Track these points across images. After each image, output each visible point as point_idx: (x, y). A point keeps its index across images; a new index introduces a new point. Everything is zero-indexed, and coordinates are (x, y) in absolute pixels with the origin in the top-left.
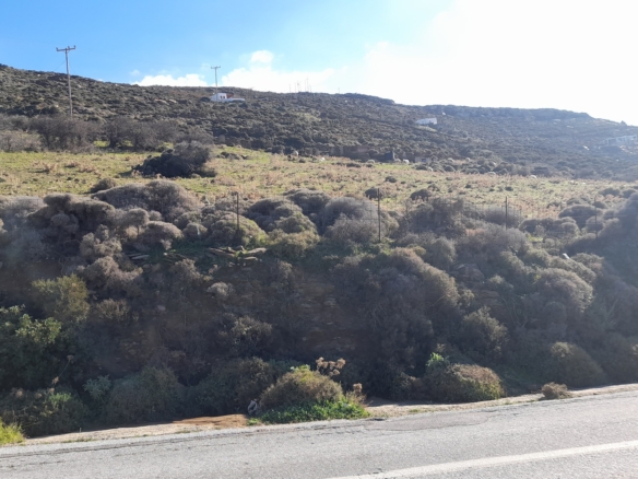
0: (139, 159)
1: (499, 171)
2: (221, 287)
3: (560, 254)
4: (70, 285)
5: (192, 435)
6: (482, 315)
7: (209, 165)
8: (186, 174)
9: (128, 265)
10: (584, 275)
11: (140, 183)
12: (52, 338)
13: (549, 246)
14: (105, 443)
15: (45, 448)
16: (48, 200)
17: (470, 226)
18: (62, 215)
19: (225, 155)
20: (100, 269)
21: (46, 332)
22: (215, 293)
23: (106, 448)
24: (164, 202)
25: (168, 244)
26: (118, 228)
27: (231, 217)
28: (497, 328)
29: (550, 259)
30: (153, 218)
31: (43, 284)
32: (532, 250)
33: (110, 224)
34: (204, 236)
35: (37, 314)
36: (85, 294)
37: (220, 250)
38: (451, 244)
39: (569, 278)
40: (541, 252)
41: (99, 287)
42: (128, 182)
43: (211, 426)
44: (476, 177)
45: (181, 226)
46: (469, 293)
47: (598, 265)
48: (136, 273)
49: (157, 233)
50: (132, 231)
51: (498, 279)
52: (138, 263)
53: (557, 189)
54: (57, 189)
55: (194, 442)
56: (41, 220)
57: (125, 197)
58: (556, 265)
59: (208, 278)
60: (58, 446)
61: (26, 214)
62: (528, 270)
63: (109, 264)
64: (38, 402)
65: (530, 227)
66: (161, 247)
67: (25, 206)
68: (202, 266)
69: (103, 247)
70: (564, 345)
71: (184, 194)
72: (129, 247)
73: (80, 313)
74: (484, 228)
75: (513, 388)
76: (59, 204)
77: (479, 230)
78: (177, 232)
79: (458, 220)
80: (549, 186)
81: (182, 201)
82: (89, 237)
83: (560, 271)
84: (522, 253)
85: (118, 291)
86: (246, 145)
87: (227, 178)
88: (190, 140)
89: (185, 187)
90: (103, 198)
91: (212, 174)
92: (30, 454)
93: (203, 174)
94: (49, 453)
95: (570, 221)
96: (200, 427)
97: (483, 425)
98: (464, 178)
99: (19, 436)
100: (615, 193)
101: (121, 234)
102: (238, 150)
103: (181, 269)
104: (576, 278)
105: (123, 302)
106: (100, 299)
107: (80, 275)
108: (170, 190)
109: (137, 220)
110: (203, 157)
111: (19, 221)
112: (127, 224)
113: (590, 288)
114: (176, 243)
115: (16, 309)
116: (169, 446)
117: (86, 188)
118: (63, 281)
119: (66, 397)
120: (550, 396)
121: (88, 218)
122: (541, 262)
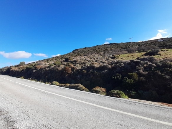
0: (144, 53)
2: (167, 77)
4: (135, 74)
5: (163, 106)
7: (159, 53)
8: (154, 55)
9: (145, 71)
11: (146, 57)
12: (132, 83)
14: (143, 103)
15: (132, 101)
16: (130, 61)
18: (132, 63)
19: (162, 51)
20: (140, 72)
21: (131, 81)
22: (165, 77)
23: (144, 104)
24: (151, 60)
25: (153, 68)
26: (143, 65)
27: (168, 62)
30: (149, 63)
31: (130, 74)
33: (141, 64)
34: (161, 66)
35: (130, 79)
36: (137, 76)
37: (166, 69)
41: (140, 75)
42: (143, 57)
43: (167, 106)
45: (156, 64)
48: (147, 73)
49: (150, 66)
50: (145, 65)
52: (147, 71)
54: (131, 59)
55: (164, 109)
56: (129, 64)
57: (143, 59)
59: (163, 74)
60: (135, 101)
61: (127, 63)
63: (141, 71)
64: (130, 92)
66: (152, 68)
67: (127, 62)
68: (162, 72)
69: (140, 68)
71: (156, 58)
72: (145, 68)
73: (136, 79)
76: (132, 61)
78: (155, 65)
81: (155, 59)
82: (138, 66)
85: (143, 76)
86: (167, 48)
87: (164, 55)
88: (154, 49)
89: (155, 57)
90: (139, 60)
91: (160, 54)
92: (130, 101)
93: (158, 55)
94: (133, 102)
96: (165, 105)
99: (127, 97)
101: (143, 66)
103: (157, 73)
105: (145, 78)
106: (140, 77)
107: (136, 73)
108: (153, 57)
109: (146, 63)
110: (158, 51)
111: (126, 64)
112: (144, 64)
114: (155, 67)
115: (126, 77)
116: (158, 108)
117: (135, 59)
118: (133, 73)
119: (135, 93)
121: (137, 63)
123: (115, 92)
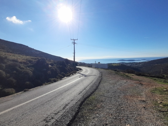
1: (11, 53)
3: (27, 67)
6: (11, 79)
10: (31, 71)
13: (24, 66)
17: (8, 62)
28: (14, 81)
29: (25, 68)
32: (22, 67)
38: (4, 65)
39: (29, 71)
40: (23, 67)
44: (7, 53)
46: (8, 75)
47: (33, 69)
51: (15, 72)
53: (23, 57)
58: (26, 69)
62: (21, 70)
65: (21, 63)
70: (28, 82)
74: (12, 62)
75: (17, 91)
77: (11, 63)
79: (6, 61)
80: (22, 56)
83: (27, 70)
84: (20, 67)
95: (28, 62)
97: (13, 99)
98: (4, 53)
100: (33, 58)
104: (30, 71)
113: (32, 73)
120: (25, 91)
122: (23, 69)
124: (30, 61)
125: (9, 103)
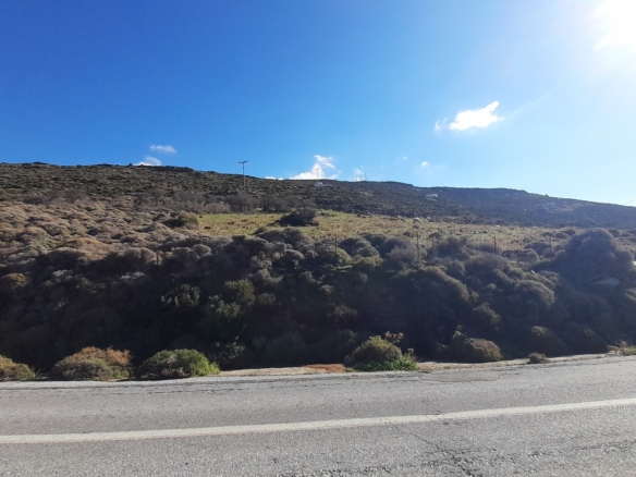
0: (278, 217)
1: (475, 223)
2: (327, 288)
3: (529, 270)
4: (245, 283)
5: (314, 376)
6: (485, 308)
7: (315, 219)
8: (303, 225)
9: (276, 274)
10: (547, 284)
11: (280, 229)
12: (235, 314)
13: (521, 266)
14: (264, 378)
15: (232, 379)
16: (233, 238)
17: (472, 254)
18: (241, 246)
19: (323, 214)
20: (261, 276)
21: (232, 311)
22: (323, 290)
23: (264, 381)
24: (293, 239)
25: (297, 263)
26: (270, 253)
27: (332, 248)
28: (495, 316)
29: (524, 274)
30: (288, 248)
31: (231, 284)
32: (512, 269)
33: (266, 251)
34: (317, 258)
35: (228, 301)
36: (252, 290)
37: (326, 266)
38: (462, 264)
39: (538, 286)
40: (518, 270)
41: (260, 285)
42: (273, 229)
43: (324, 370)
44: (464, 226)
45: (304, 252)
46: (475, 294)
47: (556, 278)
48: (279, 279)
49: (290, 256)
50: (277, 255)
51: (493, 286)
52: (281, 273)
53: (514, 232)
54: (238, 232)
55: (316, 382)
56: (230, 249)
57: (273, 236)
58: (529, 278)
59: (319, 282)
60: (239, 378)
61: (223, 245)
62: (512, 281)
63: (265, 273)
64: (228, 350)
65: (508, 254)
66: (293, 264)
67: (222, 241)
68: (316, 275)
69: (262, 264)
70: (540, 329)
71: (305, 235)
72: (276, 263)
73: (250, 300)
75: (508, 355)
76: (239, 240)
77: (479, 256)
78: (301, 256)
79: (464, 250)
80: (509, 231)
81: (303, 238)
82: (255, 258)
83: (532, 281)
84: (506, 270)
85: (270, 288)
86: (334, 209)
87: (325, 226)
88: (305, 207)
89: (304, 231)
90: (261, 236)
91: (317, 224)
92: (223, 383)
93: (312, 225)
94: (233, 382)
95: (533, 251)
96: (318, 371)
98: (458, 227)
99: (217, 370)
100: (550, 235)
101: (271, 257)
102: (330, 212)
103: (304, 277)
104: (544, 286)
105: (273, 295)
106: (261, 293)
107: (250, 279)
108: (297, 232)
109: (280, 249)
110: (312, 215)
111: (219, 249)
112: (274, 251)
113: (552, 292)
114: (301, 262)
115: (217, 297)
116: (302, 383)
117: (252, 232)
118: (241, 282)
119: (243, 348)
120: (534, 361)
121: (254, 248)
122: (519, 276)
123: (172, 357)
124: (540, 248)
125: (487, 387)
